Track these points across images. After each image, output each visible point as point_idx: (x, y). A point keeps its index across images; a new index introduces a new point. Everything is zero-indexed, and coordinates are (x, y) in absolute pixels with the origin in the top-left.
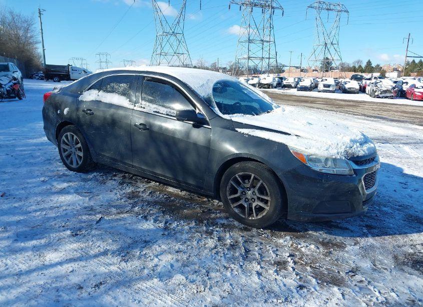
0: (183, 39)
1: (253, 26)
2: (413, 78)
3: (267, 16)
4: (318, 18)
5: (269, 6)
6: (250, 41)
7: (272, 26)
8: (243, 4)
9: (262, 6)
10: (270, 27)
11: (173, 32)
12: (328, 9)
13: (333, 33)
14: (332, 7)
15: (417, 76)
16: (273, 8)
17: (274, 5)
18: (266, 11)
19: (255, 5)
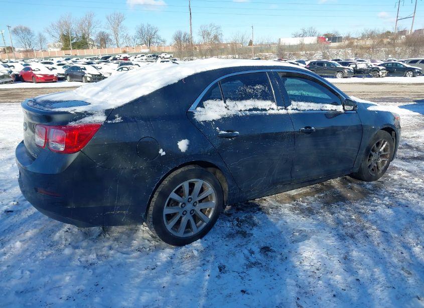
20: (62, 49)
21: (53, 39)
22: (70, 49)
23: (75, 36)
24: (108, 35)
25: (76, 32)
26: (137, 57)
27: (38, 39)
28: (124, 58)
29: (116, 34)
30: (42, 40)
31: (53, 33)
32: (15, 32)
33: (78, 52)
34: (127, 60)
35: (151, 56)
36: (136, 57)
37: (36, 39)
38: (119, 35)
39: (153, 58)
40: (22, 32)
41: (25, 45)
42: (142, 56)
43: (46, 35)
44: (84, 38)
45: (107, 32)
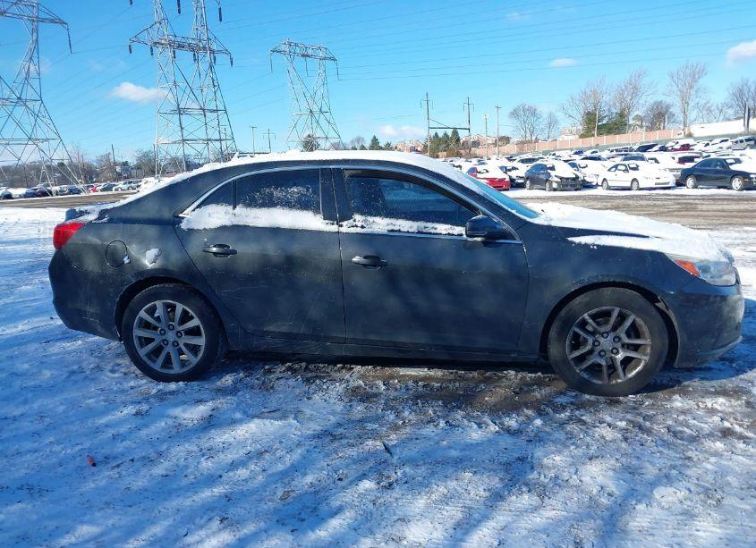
0: (42, 109)
1: (182, 84)
2: (443, 159)
3: (204, 66)
4: (291, 70)
5: (204, 48)
6: (180, 111)
7: (216, 84)
8: (156, 43)
9: (192, 48)
10: (214, 86)
11: (19, 98)
12: (303, 56)
13: (319, 93)
14: (310, 52)
15: (448, 156)
16: (212, 52)
17: (214, 47)
18: (200, 57)
19: (181, 46)
20: (582, 136)
21: (570, 121)
22: (593, 135)
23: (607, 113)
24: (668, 107)
25: (609, 107)
26: (710, 143)
27: (546, 122)
28: (683, 146)
29: (685, 102)
30: (552, 123)
31: (570, 112)
32: (515, 114)
33: (605, 140)
34: (688, 149)
35: (742, 141)
36: (708, 144)
37: (543, 123)
38: (691, 104)
39: (745, 143)
40: (524, 114)
41: (526, 132)
42: (722, 141)
43: (560, 115)
44: (622, 115)
45: (668, 100)
